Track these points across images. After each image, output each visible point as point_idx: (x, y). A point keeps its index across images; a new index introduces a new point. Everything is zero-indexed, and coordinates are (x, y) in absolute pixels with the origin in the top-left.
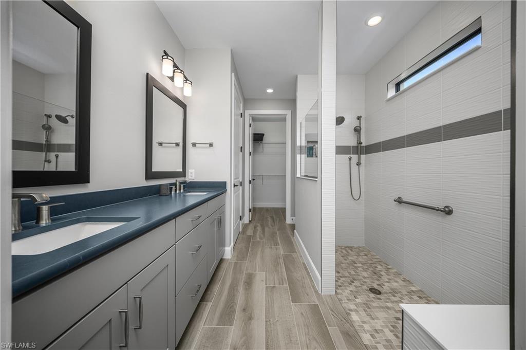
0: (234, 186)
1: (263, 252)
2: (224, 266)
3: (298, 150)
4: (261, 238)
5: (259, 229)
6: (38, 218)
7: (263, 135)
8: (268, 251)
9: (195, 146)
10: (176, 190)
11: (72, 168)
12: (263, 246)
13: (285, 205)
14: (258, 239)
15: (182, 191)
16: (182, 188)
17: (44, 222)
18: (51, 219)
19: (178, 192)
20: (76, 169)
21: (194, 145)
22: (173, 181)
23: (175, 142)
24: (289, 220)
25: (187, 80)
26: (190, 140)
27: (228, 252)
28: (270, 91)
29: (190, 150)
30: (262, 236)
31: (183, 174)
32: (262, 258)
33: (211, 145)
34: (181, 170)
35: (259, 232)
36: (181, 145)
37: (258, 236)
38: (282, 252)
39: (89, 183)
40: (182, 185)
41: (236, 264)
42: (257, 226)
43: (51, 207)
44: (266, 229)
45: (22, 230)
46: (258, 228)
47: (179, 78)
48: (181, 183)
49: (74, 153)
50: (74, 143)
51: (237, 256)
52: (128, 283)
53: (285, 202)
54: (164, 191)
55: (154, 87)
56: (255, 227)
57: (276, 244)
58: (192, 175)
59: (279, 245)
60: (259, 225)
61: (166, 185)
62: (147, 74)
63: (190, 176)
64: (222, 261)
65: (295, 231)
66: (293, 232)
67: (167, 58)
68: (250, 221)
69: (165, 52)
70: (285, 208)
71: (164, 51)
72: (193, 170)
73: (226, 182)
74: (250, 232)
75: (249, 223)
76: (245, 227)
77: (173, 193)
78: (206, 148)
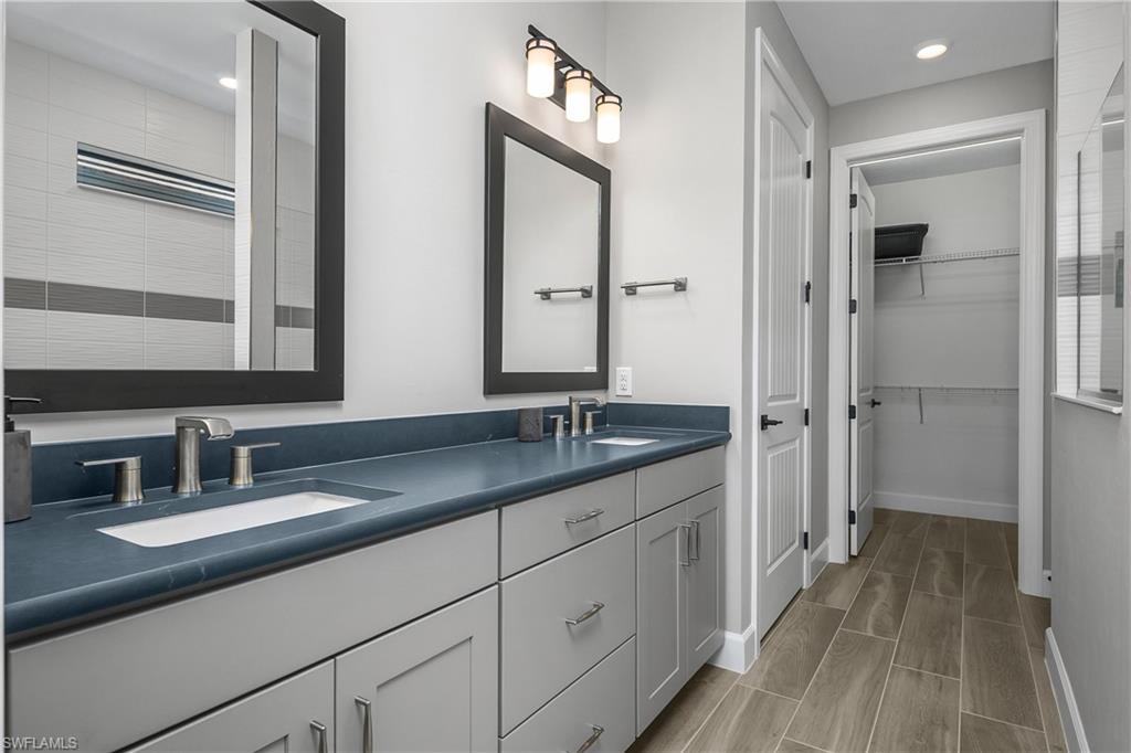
0: (765, 423)
1: (875, 683)
2: (715, 693)
3: (1064, 278)
4: (879, 629)
5: (884, 592)
6: (231, 474)
7: (923, 229)
8: (898, 685)
9: (635, 293)
10: (568, 428)
11: (307, 364)
12: (884, 660)
13: (1016, 512)
14: (870, 633)
15: (589, 431)
16: (589, 421)
17: (241, 482)
18: (254, 479)
19: (575, 432)
20: (315, 368)
21: (631, 290)
22: (561, 400)
23: (579, 286)
24: (1031, 581)
25: (606, 92)
26: (622, 275)
27: (737, 650)
28: (931, 51)
29: (621, 307)
30: (889, 621)
31: (600, 380)
32: (867, 708)
33: (680, 286)
34: (594, 369)
35: (877, 604)
36: (595, 292)
37: (871, 620)
38: (963, 706)
39: (342, 399)
40: (589, 414)
41: (758, 698)
42: (879, 581)
43: (253, 451)
44: (915, 601)
45: (202, 492)
46: (879, 588)
47: (579, 93)
48: (583, 409)
49: (313, 330)
50: (313, 307)
51: (770, 673)
52: (338, 658)
53: (1017, 503)
54: (527, 429)
55: (507, 138)
56: (870, 583)
57: (947, 667)
58: (626, 385)
59: (957, 675)
60: (887, 577)
61: (536, 411)
62: (488, 104)
63: (618, 388)
64: (706, 672)
65: (1049, 631)
66: (1043, 636)
67: (538, 46)
68: (851, 557)
69: (532, 30)
70: (1015, 527)
71: (531, 27)
72: (629, 369)
73: (728, 408)
74: (840, 598)
75: (848, 566)
76: (827, 576)
77: (559, 434)
78: (665, 294)
